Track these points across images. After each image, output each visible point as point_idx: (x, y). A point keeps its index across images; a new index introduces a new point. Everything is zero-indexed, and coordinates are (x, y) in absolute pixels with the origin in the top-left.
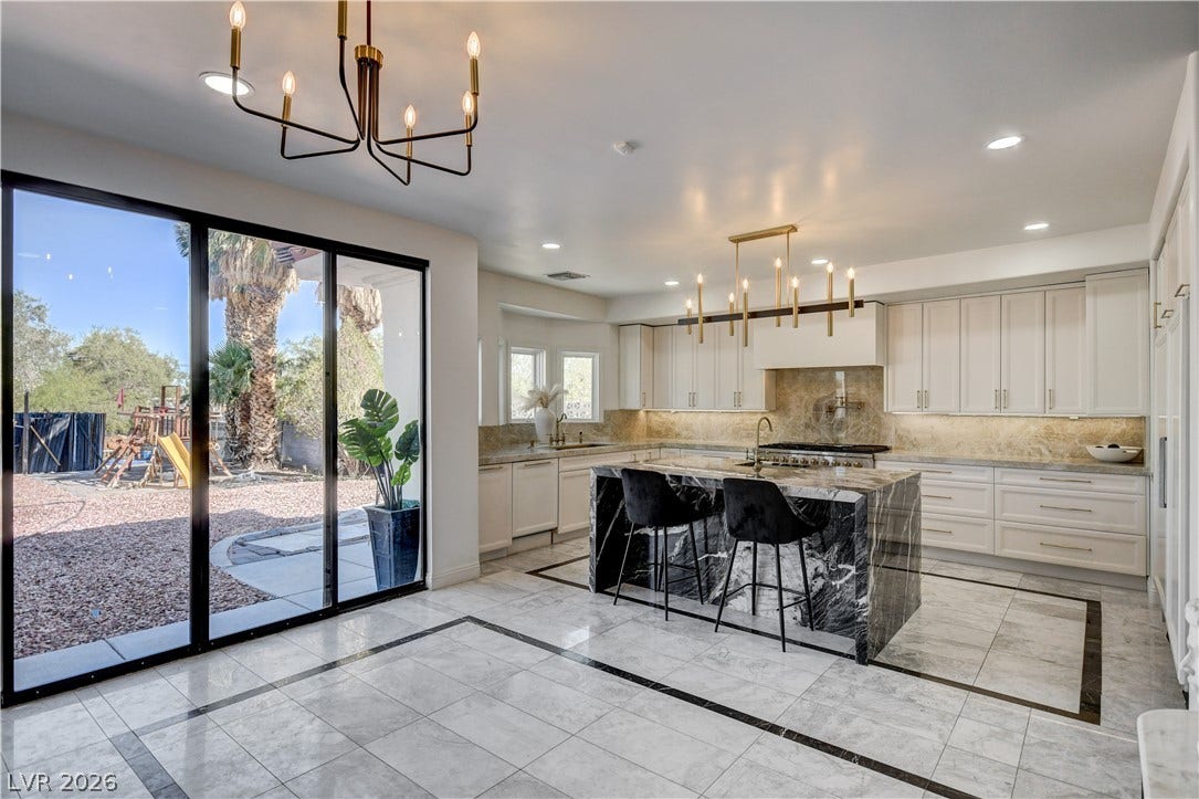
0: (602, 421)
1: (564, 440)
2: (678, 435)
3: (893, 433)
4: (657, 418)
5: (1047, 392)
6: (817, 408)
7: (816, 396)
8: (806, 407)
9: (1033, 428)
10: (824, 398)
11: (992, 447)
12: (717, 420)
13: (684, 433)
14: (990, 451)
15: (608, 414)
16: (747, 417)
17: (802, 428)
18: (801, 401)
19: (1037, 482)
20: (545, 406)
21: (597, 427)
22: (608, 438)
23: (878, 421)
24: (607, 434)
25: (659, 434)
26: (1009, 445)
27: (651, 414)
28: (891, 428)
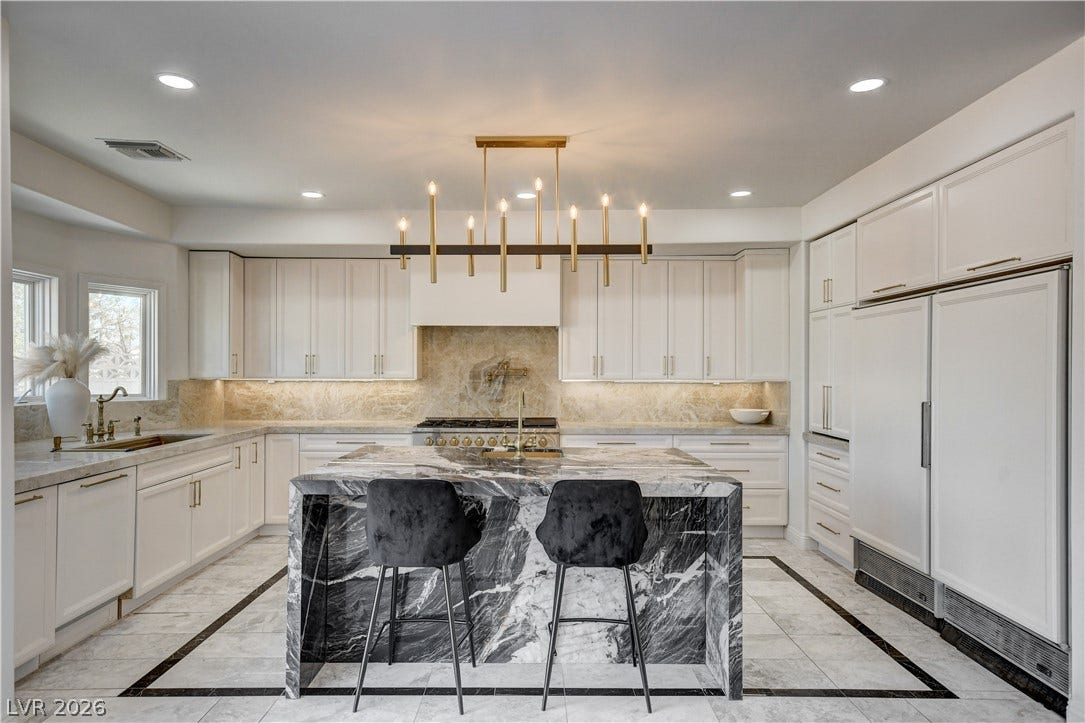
0: (164, 397)
1: (111, 433)
2: (278, 415)
3: (559, 402)
4: (244, 391)
5: (706, 359)
6: (475, 376)
7: (475, 360)
8: (461, 374)
9: (684, 394)
10: (483, 363)
11: (651, 414)
12: (338, 393)
13: (290, 411)
14: (649, 418)
15: (173, 387)
16: (383, 387)
17: (457, 400)
18: (455, 366)
19: (708, 447)
20: (70, 375)
21: (156, 408)
22: (174, 423)
23: (543, 389)
24: (172, 418)
25: (246, 414)
26: (665, 412)
27: (231, 386)
28: (556, 399)
